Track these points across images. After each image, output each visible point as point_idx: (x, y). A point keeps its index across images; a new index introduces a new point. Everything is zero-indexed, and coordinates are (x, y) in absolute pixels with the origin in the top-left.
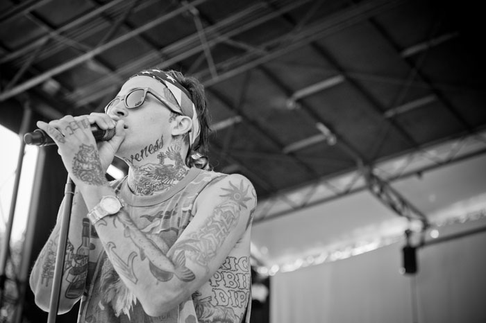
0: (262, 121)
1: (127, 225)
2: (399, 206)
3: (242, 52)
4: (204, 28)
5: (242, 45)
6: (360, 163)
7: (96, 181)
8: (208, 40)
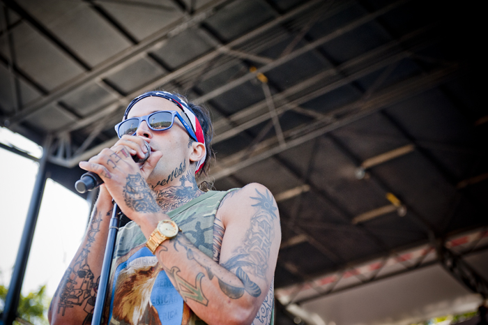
0: (331, 190)
1: (188, 248)
2: (473, 281)
3: (311, 119)
4: (272, 95)
5: (311, 113)
6: (431, 235)
7: (150, 209)
8: (276, 108)
